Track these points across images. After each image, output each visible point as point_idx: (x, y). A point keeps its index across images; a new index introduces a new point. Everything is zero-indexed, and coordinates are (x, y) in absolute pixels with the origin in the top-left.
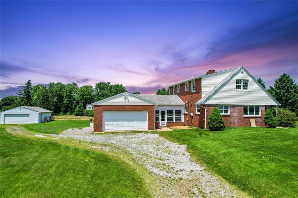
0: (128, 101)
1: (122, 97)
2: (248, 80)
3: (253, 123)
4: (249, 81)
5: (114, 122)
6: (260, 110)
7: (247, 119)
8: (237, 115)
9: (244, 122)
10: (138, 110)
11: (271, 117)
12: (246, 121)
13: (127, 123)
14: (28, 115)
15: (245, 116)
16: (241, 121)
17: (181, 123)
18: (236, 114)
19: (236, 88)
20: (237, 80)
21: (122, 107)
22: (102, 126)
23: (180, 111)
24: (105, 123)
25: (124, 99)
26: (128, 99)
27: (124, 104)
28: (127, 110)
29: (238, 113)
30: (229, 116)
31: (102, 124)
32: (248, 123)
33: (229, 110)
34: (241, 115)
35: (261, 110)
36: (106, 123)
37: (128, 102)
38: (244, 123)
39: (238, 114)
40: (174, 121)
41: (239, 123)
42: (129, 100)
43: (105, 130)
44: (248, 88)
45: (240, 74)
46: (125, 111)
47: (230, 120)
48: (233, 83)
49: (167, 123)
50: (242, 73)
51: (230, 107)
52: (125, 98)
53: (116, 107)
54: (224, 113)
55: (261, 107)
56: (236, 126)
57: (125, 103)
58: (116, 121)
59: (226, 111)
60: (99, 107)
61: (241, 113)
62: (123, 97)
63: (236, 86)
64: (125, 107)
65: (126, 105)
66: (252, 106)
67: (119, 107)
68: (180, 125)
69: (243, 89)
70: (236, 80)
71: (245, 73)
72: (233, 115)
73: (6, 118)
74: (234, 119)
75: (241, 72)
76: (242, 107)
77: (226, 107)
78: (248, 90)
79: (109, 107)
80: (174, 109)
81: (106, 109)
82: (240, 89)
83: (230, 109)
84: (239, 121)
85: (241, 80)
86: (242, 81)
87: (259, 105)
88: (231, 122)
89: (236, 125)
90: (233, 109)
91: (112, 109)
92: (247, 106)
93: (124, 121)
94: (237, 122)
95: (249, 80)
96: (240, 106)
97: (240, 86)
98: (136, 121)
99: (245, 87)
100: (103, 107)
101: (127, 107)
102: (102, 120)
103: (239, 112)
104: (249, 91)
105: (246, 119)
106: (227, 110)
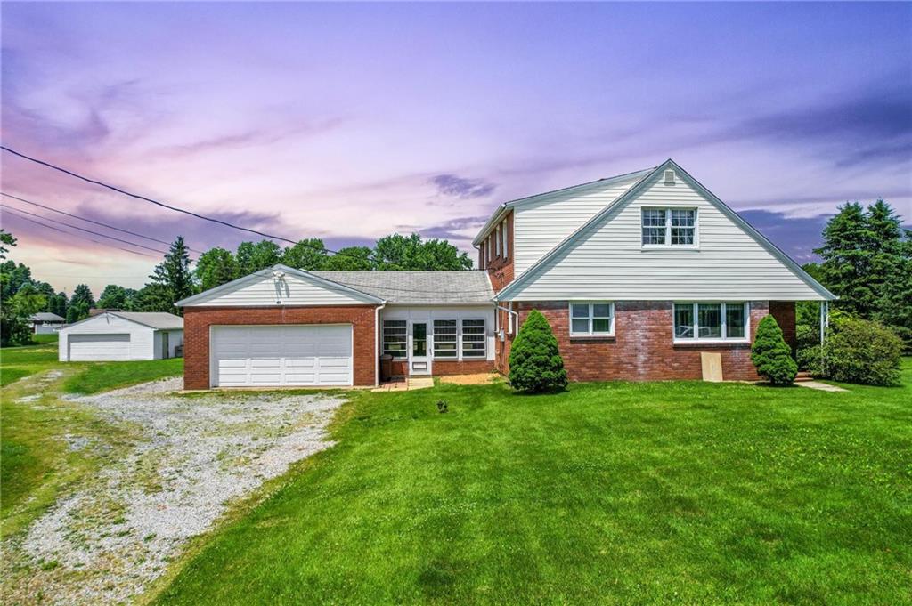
0: (288, 294)
1: (269, 281)
2: (692, 212)
3: (712, 368)
4: (699, 211)
5: (248, 360)
6: (749, 319)
7: (689, 353)
8: (646, 337)
9: (676, 365)
10: (320, 322)
11: (774, 347)
12: (686, 361)
13: (289, 361)
14: (125, 337)
15: (678, 341)
16: (662, 361)
17: (483, 365)
18: (639, 333)
19: (641, 239)
20: (645, 210)
21: (266, 311)
22: (208, 372)
23: (482, 322)
24: (221, 361)
25: (274, 289)
26: (287, 287)
27: (275, 304)
28: (284, 322)
29: (651, 330)
30: (611, 341)
31: (208, 366)
32: (694, 368)
33: (613, 320)
34: (661, 336)
35: (751, 321)
36: (222, 363)
37: (288, 297)
38: (673, 368)
39: (649, 334)
40: (460, 357)
41: (655, 366)
42: (290, 289)
43: (221, 385)
44: (696, 237)
45: (659, 186)
46: (278, 324)
47: (613, 354)
48: (631, 220)
49: (435, 363)
50: (670, 183)
51: (616, 309)
52: (277, 286)
53: (249, 311)
54: (594, 330)
55: (750, 308)
56: (641, 377)
57: (277, 300)
58: (252, 357)
59: (601, 325)
60: (197, 314)
61: (664, 330)
62: (271, 281)
63: (641, 231)
64: (278, 311)
65: (281, 308)
66: (712, 305)
67: (261, 312)
68: (479, 371)
69: (674, 241)
70: (640, 210)
71: (680, 185)
72: (629, 337)
73: (72, 344)
74: (633, 352)
75: (663, 180)
76: (670, 308)
77: (602, 308)
78: (696, 246)
79: (229, 311)
80: (460, 316)
81: (221, 318)
82: (662, 241)
83: (617, 318)
84: (655, 359)
85: (663, 211)
86: (669, 214)
87: (746, 302)
88: (622, 363)
89: (639, 374)
90: (629, 318)
91: (238, 320)
92: (692, 306)
93: (278, 356)
94: (645, 362)
95: (697, 208)
96: (662, 305)
97: (662, 231)
98: (317, 355)
99: (682, 236)
100: (209, 314)
101: (283, 311)
102: (208, 352)
103: (653, 327)
104: (697, 248)
105: (681, 353)
106: (607, 320)
